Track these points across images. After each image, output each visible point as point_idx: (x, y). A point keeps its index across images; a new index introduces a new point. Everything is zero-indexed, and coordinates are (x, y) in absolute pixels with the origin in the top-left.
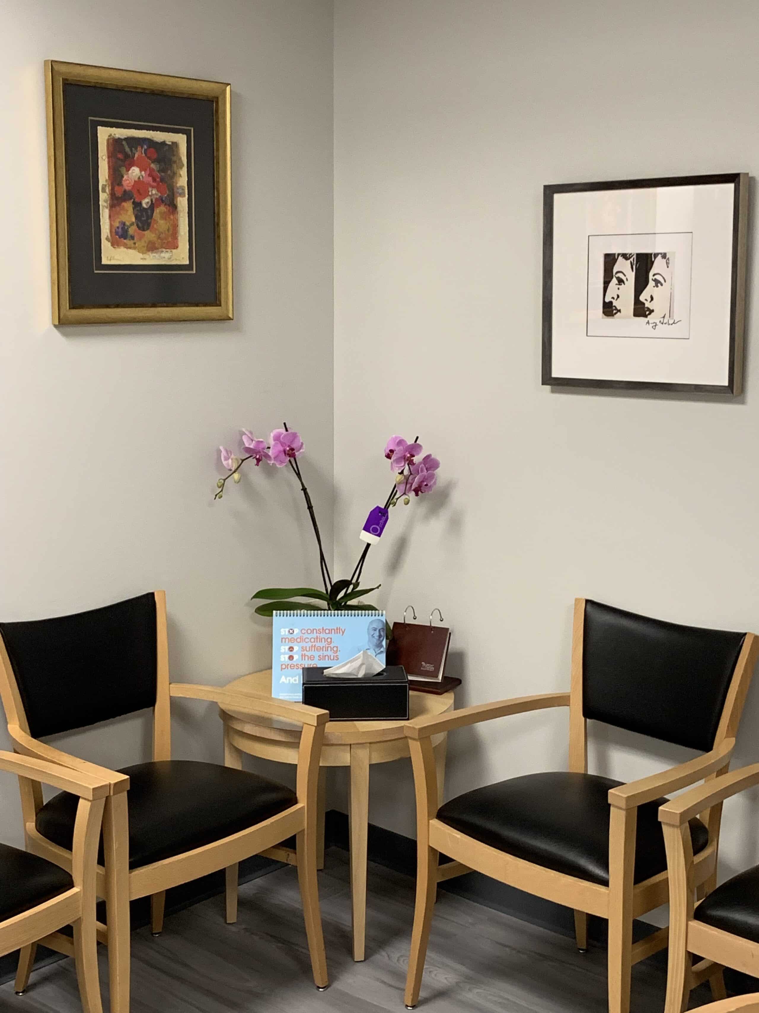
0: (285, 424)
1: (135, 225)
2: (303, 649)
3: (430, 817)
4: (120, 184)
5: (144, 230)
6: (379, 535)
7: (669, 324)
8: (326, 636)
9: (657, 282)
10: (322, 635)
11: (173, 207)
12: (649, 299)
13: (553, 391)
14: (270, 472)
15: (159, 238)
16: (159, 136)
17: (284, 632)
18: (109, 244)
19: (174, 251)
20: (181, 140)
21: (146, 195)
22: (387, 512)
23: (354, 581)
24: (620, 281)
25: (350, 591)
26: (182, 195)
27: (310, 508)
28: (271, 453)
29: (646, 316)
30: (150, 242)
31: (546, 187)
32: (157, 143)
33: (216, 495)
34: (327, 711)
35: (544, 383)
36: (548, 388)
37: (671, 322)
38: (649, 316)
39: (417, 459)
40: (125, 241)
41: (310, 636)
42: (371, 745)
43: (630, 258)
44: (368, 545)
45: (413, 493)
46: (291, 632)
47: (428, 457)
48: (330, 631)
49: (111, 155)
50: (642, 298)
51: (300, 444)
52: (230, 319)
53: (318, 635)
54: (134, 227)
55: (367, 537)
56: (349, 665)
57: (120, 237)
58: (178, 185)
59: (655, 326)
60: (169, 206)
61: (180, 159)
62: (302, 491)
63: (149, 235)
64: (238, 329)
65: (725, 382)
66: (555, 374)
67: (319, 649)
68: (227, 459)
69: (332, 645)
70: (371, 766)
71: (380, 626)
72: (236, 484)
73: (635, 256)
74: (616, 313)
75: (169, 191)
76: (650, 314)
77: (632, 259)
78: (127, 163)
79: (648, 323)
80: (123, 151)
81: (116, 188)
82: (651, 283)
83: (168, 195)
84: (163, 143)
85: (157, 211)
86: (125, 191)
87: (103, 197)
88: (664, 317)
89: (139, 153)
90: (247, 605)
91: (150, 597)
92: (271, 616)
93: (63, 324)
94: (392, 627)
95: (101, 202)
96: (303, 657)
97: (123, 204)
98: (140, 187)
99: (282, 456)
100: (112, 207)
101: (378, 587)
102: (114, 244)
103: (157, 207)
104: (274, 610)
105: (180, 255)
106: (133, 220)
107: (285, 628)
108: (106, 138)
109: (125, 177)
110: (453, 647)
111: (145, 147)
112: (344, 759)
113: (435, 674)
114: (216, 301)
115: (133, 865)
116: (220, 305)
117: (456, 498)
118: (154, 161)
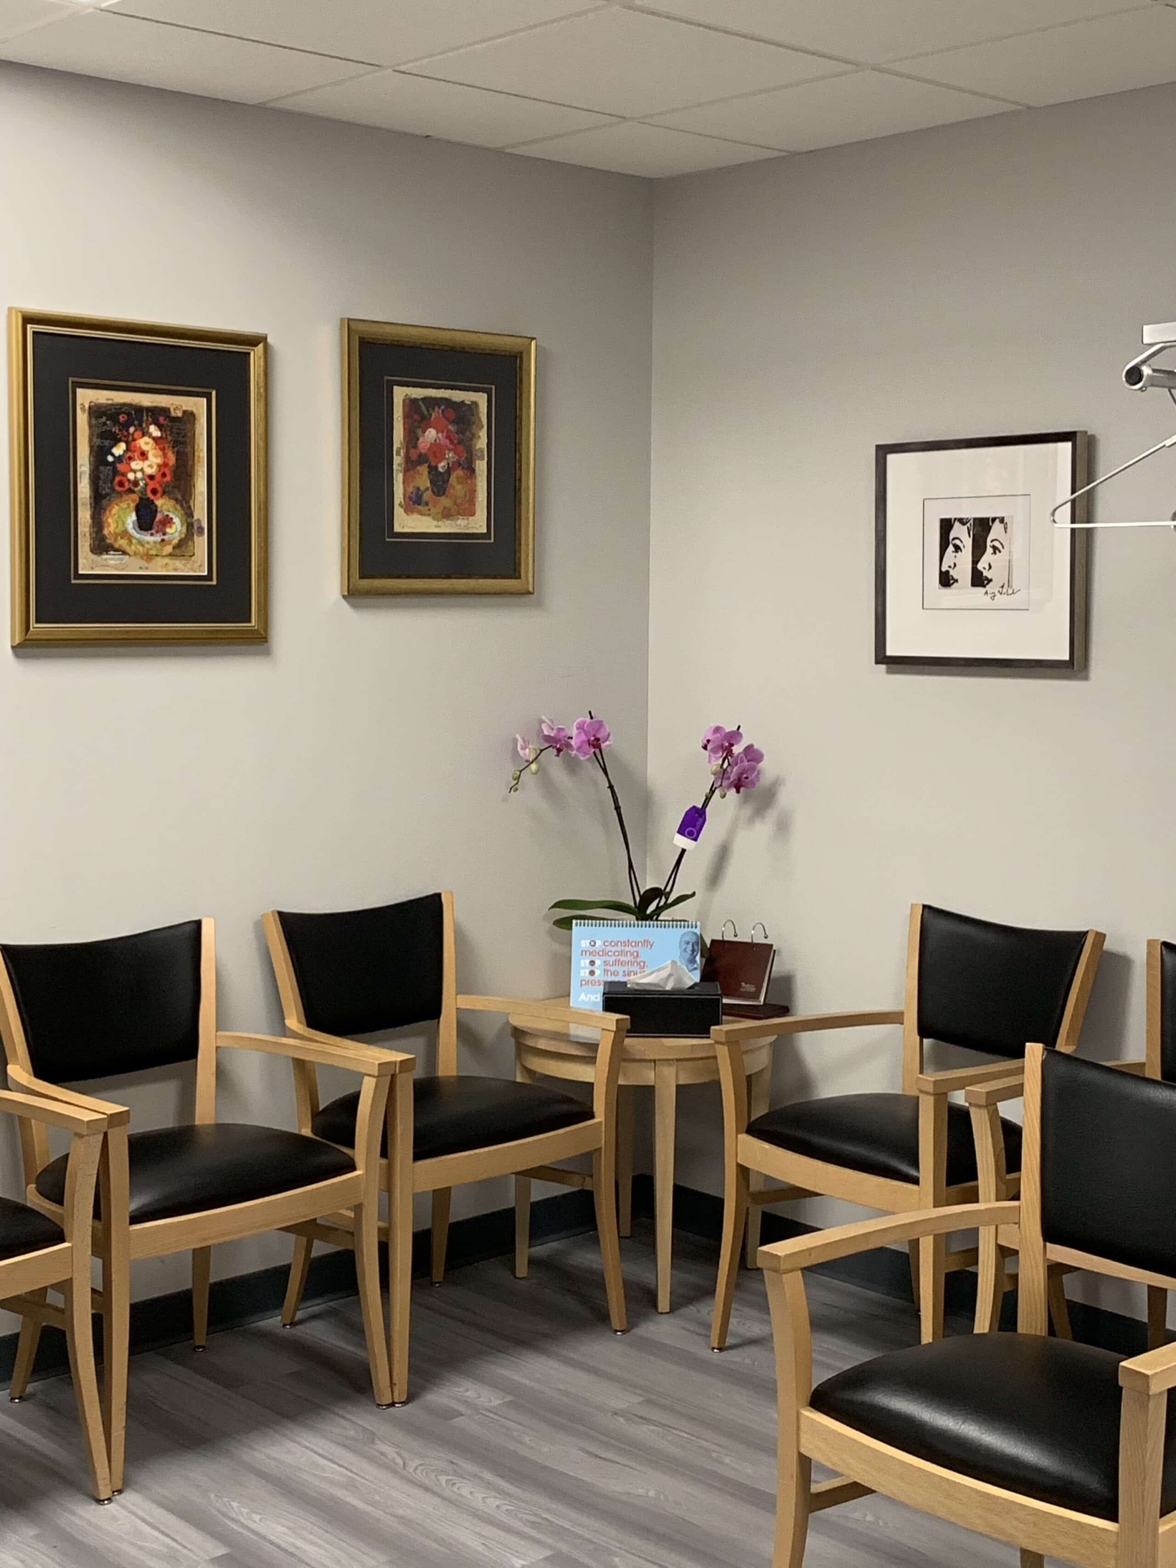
0: (590, 712)
1: (430, 489)
2: (606, 963)
3: (738, 1132)
4: (415, 446)
5: (439, 495)
6: (695, 839)
7: (1008, 595)
8: (632, 949)
9: (995, 548)
10: (627, 949)
11: (471, 470)
12: (987, 568)
13: (889, 672)
14: (572, 766)
15: (455, 503)
16: (457, 396)
17: (585, 944)
18: (402, 510)
19: (470, 518)
20: (481, 399)
21: (443, 458)
22: (704, 813)
23: (668, 889)
24: (957, 549)
25: (662, 903)
26: (481, 458)
27: (617, 808)
28: (573, 742)
29: (985, 587)
30: (445, 509)
31: (878, 447)
32: (455, 402)
33: (511, 789)
34: (628, 1017)
35: (878, 662)
36: (883, 667)
37: (1010, 591)
38: (987, 586)
39: (737, 749)
40: (419, 507)
41: (613, 949)
42: (680, 1063)
43: (967, 523)
44: (683, 851)
45: (734, 790)
46: (593, 944)
47: (749, 749)
48: (637, 944)
49: (406, 416)
50: (980, 566)
51: (607, 734)
52: (530, 593)
53: (623, 948)
54: (429, 492)
55: (682, 842)
56: (655, 974)
57: (414, 504)
58: (477, 447)
59: (994, 596)
60: (467, 470)
61: (480, 419)
62: (609, 790)
63: (444, 501)
64: (539, 605)
65: (1067, 657)
66: (890, 652)
67: (622, 964)
68: (523, 748)
69: (638, 960)
70: (678, 1086)
71: (694, 939)
72: (534, 776)
73: (972, 521)
74: (953, 584)
75: (467, 453)
76: (988, 584)
77: (968, 525)
78: (423, 424)
79: (986, 593)
80: (419, 412)
81: (412, 451)
82: (989, 550)
83: (466, 458)
84: (462, 403)
86: (421, 453)
87: (398, 461)
88: (1002, 587)
89: (436, 414)
90: (546, 918)
91: (438, 896)
92: (571, 929)
93: (352, 594)
94: (708, 943)
95: (395, 467)
96: (606, 971)
97: (418, 468)
98: (437, 450)
99: (586, 746)
100: (406, 471)
101: (694, 894)
102: (408, 510)
103: (454, 471)
104: (574, 921)
105: (478, 523)
106: (428, 484)
107: (585, 939)
108: (402, 398)
109: (421, 439)
110: (778, 967)
111: (443, 407)
112: (648, 1077)
113: (756, 996)
114: (515, 574)
115: (418, 1156)
116: (519, 577)
117: (784, 798)
118: (452, 422)
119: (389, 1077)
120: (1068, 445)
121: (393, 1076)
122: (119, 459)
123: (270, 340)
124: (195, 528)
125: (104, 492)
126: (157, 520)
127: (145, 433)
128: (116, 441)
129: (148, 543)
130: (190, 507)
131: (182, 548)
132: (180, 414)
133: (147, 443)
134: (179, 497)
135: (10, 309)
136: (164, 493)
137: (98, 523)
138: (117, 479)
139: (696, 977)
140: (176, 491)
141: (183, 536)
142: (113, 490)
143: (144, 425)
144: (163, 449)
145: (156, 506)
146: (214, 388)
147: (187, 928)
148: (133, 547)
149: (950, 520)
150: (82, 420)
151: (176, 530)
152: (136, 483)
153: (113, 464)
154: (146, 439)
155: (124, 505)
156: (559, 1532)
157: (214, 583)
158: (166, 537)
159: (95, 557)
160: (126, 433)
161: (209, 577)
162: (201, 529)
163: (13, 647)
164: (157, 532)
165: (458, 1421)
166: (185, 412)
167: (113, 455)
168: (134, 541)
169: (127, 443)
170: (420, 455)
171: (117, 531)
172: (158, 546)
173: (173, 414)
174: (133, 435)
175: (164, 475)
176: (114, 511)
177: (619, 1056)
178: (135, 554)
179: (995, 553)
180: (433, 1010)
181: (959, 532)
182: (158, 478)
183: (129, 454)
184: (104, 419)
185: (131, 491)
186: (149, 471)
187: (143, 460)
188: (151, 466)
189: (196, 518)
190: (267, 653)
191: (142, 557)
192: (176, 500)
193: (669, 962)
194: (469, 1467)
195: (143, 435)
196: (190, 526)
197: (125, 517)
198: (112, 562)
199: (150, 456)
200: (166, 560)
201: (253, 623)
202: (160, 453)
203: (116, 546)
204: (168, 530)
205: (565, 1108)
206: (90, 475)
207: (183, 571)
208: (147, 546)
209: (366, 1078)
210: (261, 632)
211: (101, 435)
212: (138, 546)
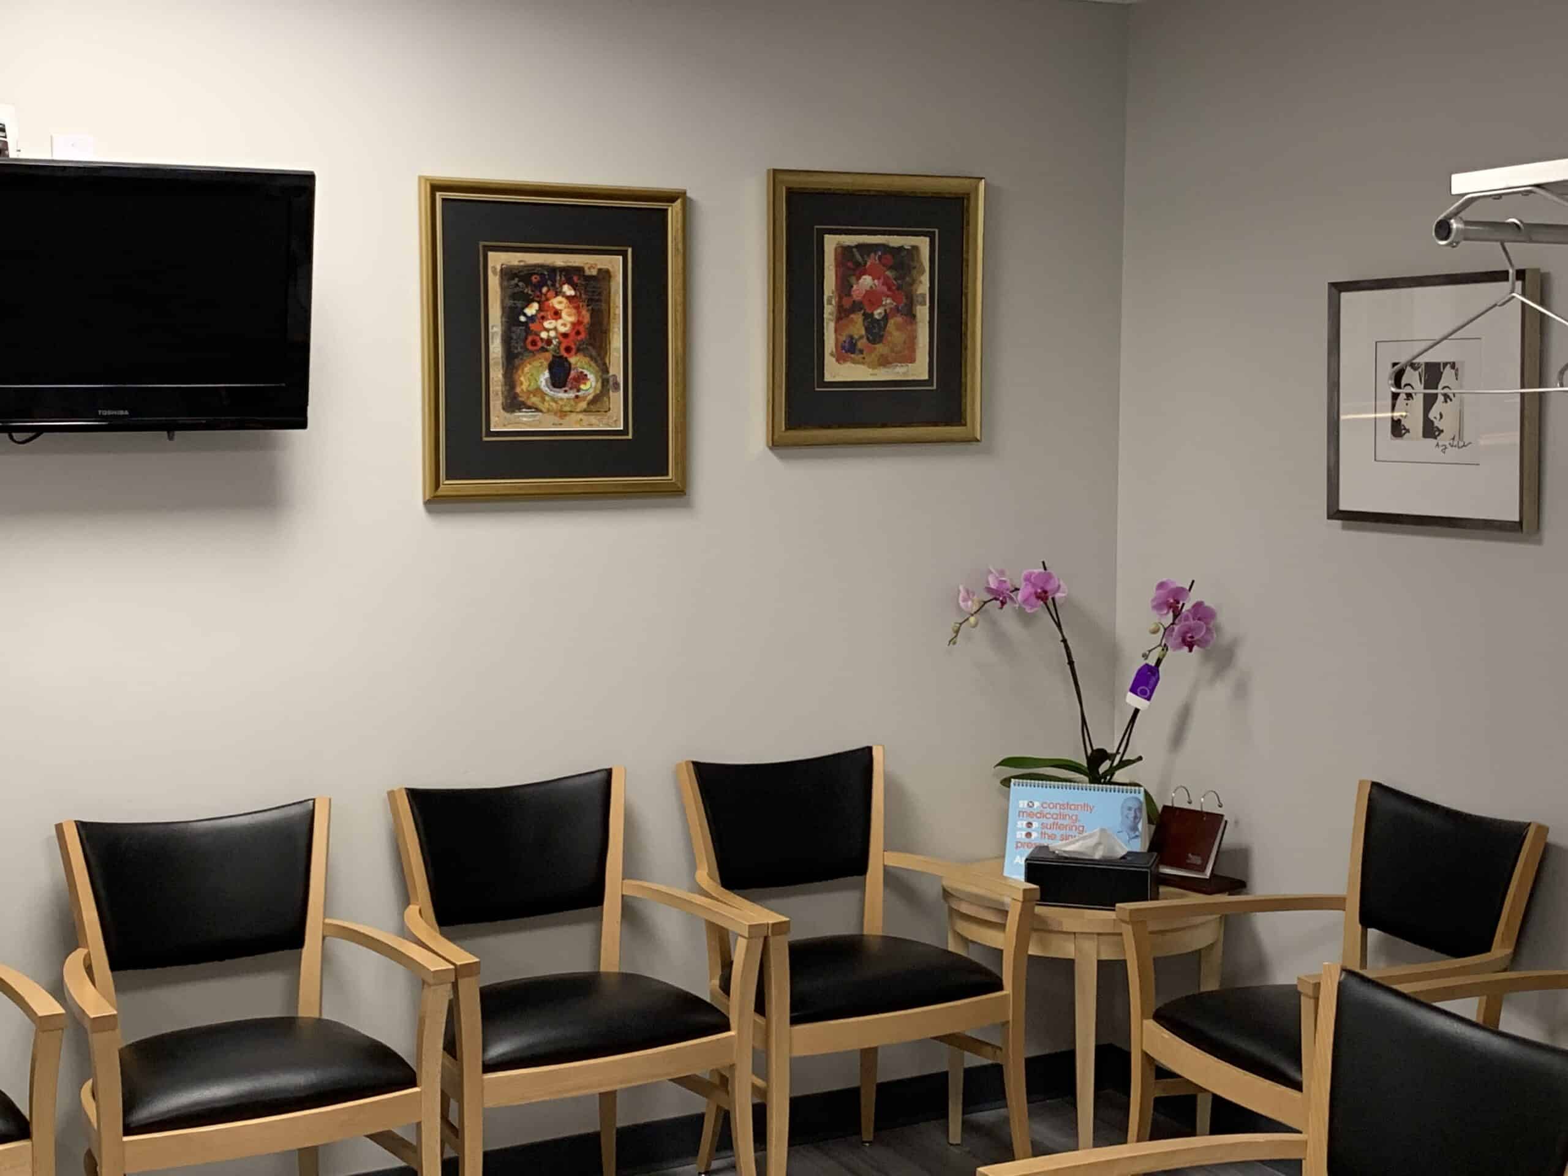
0: (1043, 563)
1: (865, 337)
2: (1043, 826)
3: (1144, 1016)
4: (849, 295)
5: (874, 344)
6: (1149, 699)
8: (1071, 813)
10: (1066, 812)
11: (911, 316)
12: (1438, 417)
13: (1344, 528)
14: (1026, 619)
15: (892, 351)
16: (895, 241)
17: (1023, 804)
18: (834, 359)
19: (910, 365)
20: (922, 243)
21: (879, 304)
22: (1158, 671)
24: (1409, 396)
25: (1113, 765)
26: (923, 303)
27: (1071, 663)
28: (1018, 594)
29: (1435, 438)
30: (882, 355)
31: (1332, 285)
32: (893, 248)
33: (950, 642)
34: (1039, 887)
35: (1330, 517)
36: (1338, 523)
37: (1461, 444)
38: (1438, 438)
39: (1187, 606)
40: (853, 356)
42: (1101, 937)
43: (1419, 367)
44: (1137, 711)
45: (1187, 649)
48: (1076, 807)
49: (839, 264)
50: (1431, 416)
51: (1056, 586)
52: (978, 441)
53: (1062, 811)
54: (865, 340)
55: (1134, 701)
57: (846, 352)
58: (918, 292)
59: (1446, 448)
60: (905, 315)
61: (921, 264)
62: (1062, 644)
63: (880, 348)
64: (987, 451)
65: (1517, 518)
66: (1343, 506)
67: (1060, 827)
68: (966, 600)
69: (1077, 824)
70: (1099, 962)
72: (975, 629)
73: (1423, 366)
74: (1405, 434)
75: (907, 298)
76: (1439, 435)
77: (1420, 370)
78: (857, 272)
79: (1438, 445)
80: (852, 258)
83: (906, 305)
84: (901, 249)
85: (891, 322)
86: (854, 301)
87: (829, 310)
88: (1453, 439)
89: (872, 260)
91: (868, 750)
92: (1009, 787)
93: (775, 444)
95: (825, 316)
96: (1043, 834)
97: (852, 316)
98: (873, 298)
99: (1033, 599)
100: (839, 319)
101: (1140, 758)
102: (840, 359)
103: (892, 317)
104: (1013, 780)
105: (919, 369)
106: (863, 332)
107: (1024, 799)
108: (834, 246)
109: (855, 287)
111: (880, 253)
112: (1066, 949)
113: (1202, 868)
114: (961, 423)
116: (965, 425)
118: (891, 268)
121: (766, 938)
122: (532, 319)
123: (689, 194)
124: (611, 383)
125: (516, 351)
126: (571, 376)
128: (528, 302)
129: (562, 399)
130: (605, 364)
131: (597, 403)
132: (594, 272)
133: (560, 303)
134: (594, 353)
135: (419, 178)
136: (578, 350)
137: (510, 382)
138: (530, 338)
140: (590, 348)
141: (598, 392)
142: (527, 350)
143: (557, 285)
144: (577, 308)
145: (570, 364)
146: (629, 246)
147: (598, 776)
148: (546, 404)
150: (494, 282)
151: (591, 385)
152: (549, 341)
153: (523, 324)
154: (560, 298)
155: (536, 364)
157: (630, 437)
159: (508, 415)
160: (538, 293)
161: (625, 432)
162: (616, 385)
163: (424, 504)
164: (571, 389)
166: (600, 270)
167: (525, 315)
168: (547, 398)
171: (531, 388)
172: (572, 403)
173: (587, 273)
175: (578, 333)
176: (526, 369)
178: (549, 410)
180: (859, 866)
184: (516, 280)
185: (543, 350)
186: (562, 329)
189: (611, 373)
190: (688, 505)
191: (555, 414)
192: (591, 357)
196: (605, 383)
197: (539, 375)
198: (525, 419)
200: (581, 416)
201: (670, 477)
203: (529, 403)
206: (502, 336)
207: (598, 426)
208: (561, 403)
209: (740, 938)
210: (679, 485)
211: (514, 296)
212: (552, 403)
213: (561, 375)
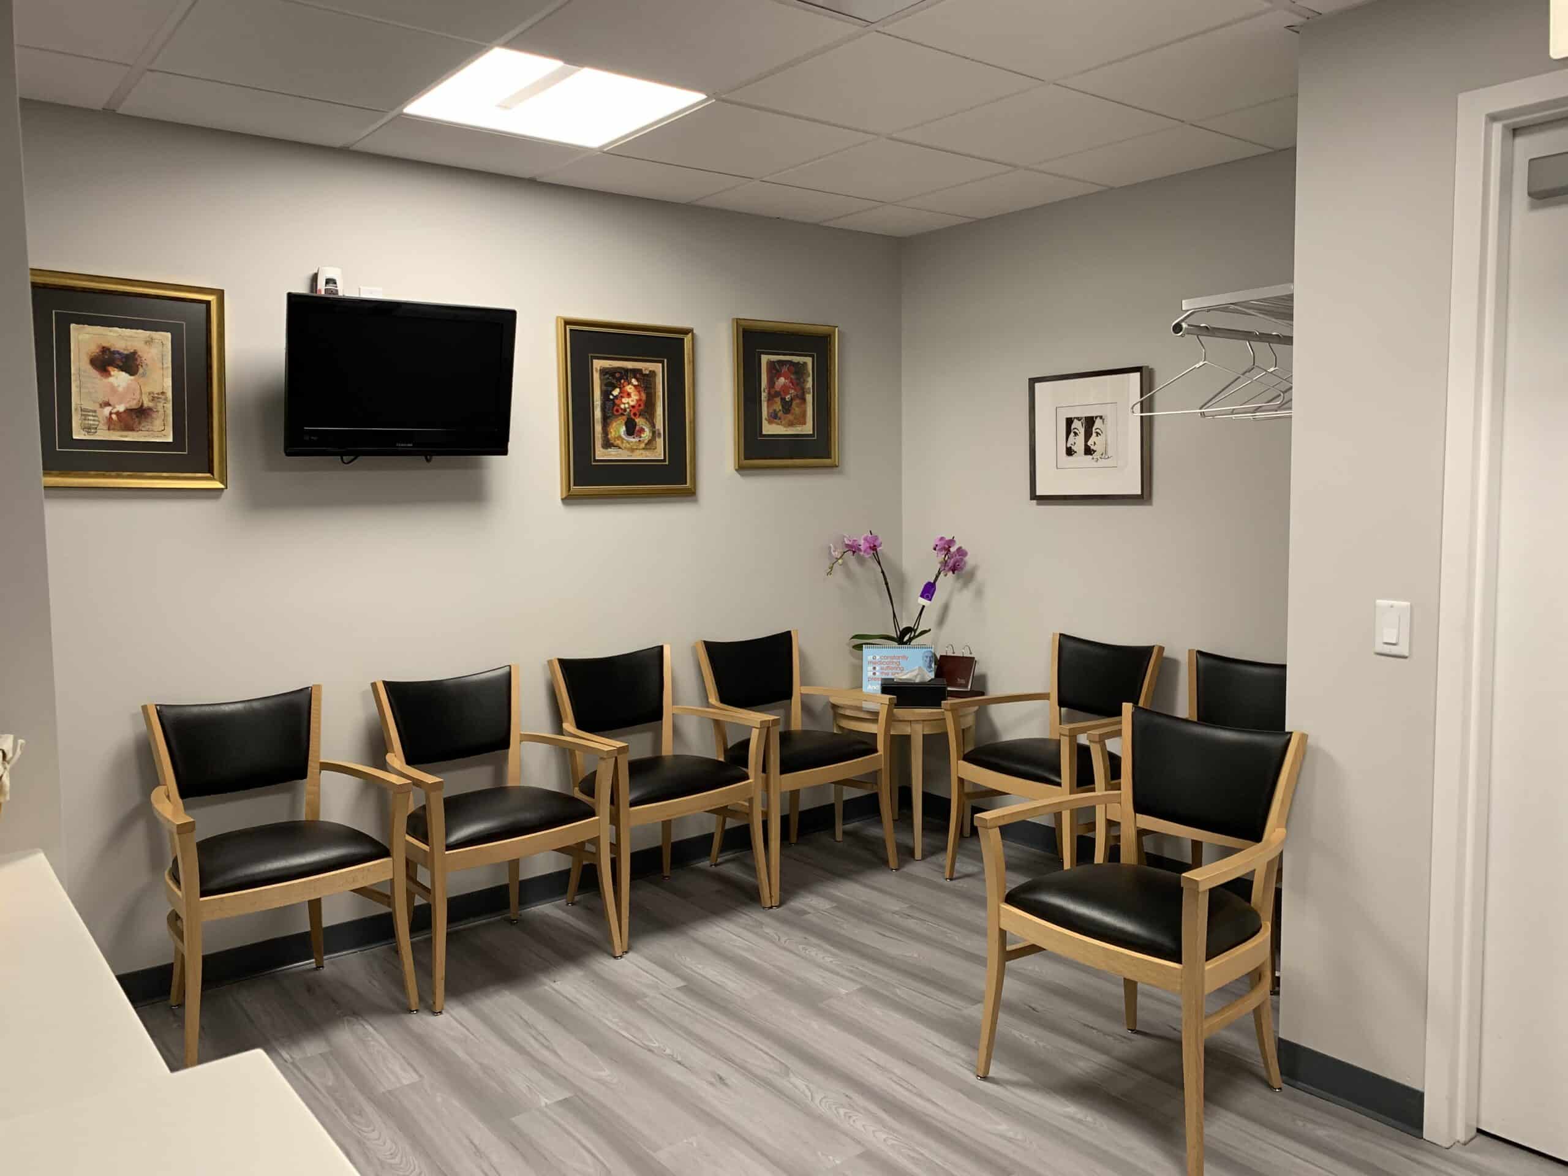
0: (871, 532)
2: (882, 669)
3: (958, 759)
6: (930, 600)
7: (1105, 459)
9: (1098, 434)
10: (895, 660)
11: (804, 400)
12: (1093, 444)
13: (1038, 504)
14: (861, 561)
16: (796, 359)
17: (870, 658)
18: (767, 422)
19: (804, 426)
20: (809, 360)
22: (935, 585)
23: (915, 628)
24: (1076, 434)
25: (912, 636)
26: (809, 393)
27: (887, 584)
28: (862, 548)
29: (1092, 455)
30: (789, 421)
33: (828, 573)
34: (895, 697)
35: (1031, 499)
36: (1034, 502)
37: (1107, 457)
39: (953, 549)
41: (887, 661)
42: (925, 723)
44: (924, 606)
45: (951, 572)
46: (874, 658)
47: (959, 549)
51: (880, 543)
52: (837, 466)
53: (891, 660)
54: (781, 412)
55: (923, 601)
56: (910, 674)
61: (807, 371)
62: (882, 574)
63: (790, 417)
64: (841, 473)
65: (1139, 493)
66: (1038, 493)
67: (891, 668)
68: (834, 551)
69: (900, 667)
70: (924, 735)
71: (930, 655)
72: (840, 567)
79: (1093, 458)
80: (775, 368)
82: (1094, 434)
85: (794, 403)
87: (764, 395)
88: (1102, 455)
89: (785, 369)
90: (848, 644)
91: (789, 633)
92: (862, 650)
93: (741, 468)
94: (938, 657)
95: (762, 399)
96: (882, 673)
99: (869, 550)
100: (769, 400)
101: (930, 630)
102: (770, 422)
104: (864, 646)
105: (807, 428)
106: (781, 408)
107: (870, 655)
108: (766, 361)
109: (777, 383)
110: (978, 669)
112: (907, 730)
113: (966, 686)
114: (829, 457)
115: (782, 772)
116: (830, 458)
117: (980, 576)
118: (793, 374)
119: (766, 730)
120: (1138, 374)
121: (768, 728)
122: (616, 397)
123: (695, 331)
124: (657, 434)
125: (608, 415)
127: (630, 383)
128: (614, 387)
129: (632, 442)
130: (654, 423)
131: (650, 444)
132: (647, 372)
133: (630, 388)
134: (648, 417)
135: (557, 317)
136: (640, 415)
137: (605, 432)
138: (615, 408)
139: (932, 675)
142: (613, 413)
143: (629, 378)
144: (639, 392)
146: (665, 358)
147: (656, 649)
148: (624, 445)
149: (1071, 418)
150: (596, 377)
151: (647, 435)
152: (625, 410)
153: (612, 400)
154: (630, 386)
155: (619, 422)
156: (864, 975)
157: (667, 463)
158: (641, 439)
159: (604, 450)
160: (619, 383)
161: (664, 460)
162: (659, 434)
163: (562, 499)
165: (807, 916)
166: (650, 371)
167: (613, 395)
168: (625, 441)
169: (620, 388)
170: (776, 391)
171: (616, 436)
173: (644, 372)
174: (623, 384)
177: (891, 719)
179: (1097, 436)
180: (788, 694)
181: (1076, 424)
182: (637, 407)
183: (621, 394)
184: (607, 376)
186: (632, 403)
187: (629, 397)
188: (632, 401)
189: (657, 428)
190: (696, 501)
191: (629, 450)
192: (646, 418)
193: (917, 667)
194: (813, 940)
195: (629, 384)
196: (654, 433)
198: (613, 453)
199: (632, 395)
200: (641, 451)
201: (688, 485)
202: (637, 393)
203: (615, 444)
204: (642, 435)
205: (864, 747)
206: (601, 406)
207: (650, 457)
208: (631, 444)
209: (754, 729)
210: (693, 490)
211: (606, 385)
212: (627, 444)
213: (631, 429)
